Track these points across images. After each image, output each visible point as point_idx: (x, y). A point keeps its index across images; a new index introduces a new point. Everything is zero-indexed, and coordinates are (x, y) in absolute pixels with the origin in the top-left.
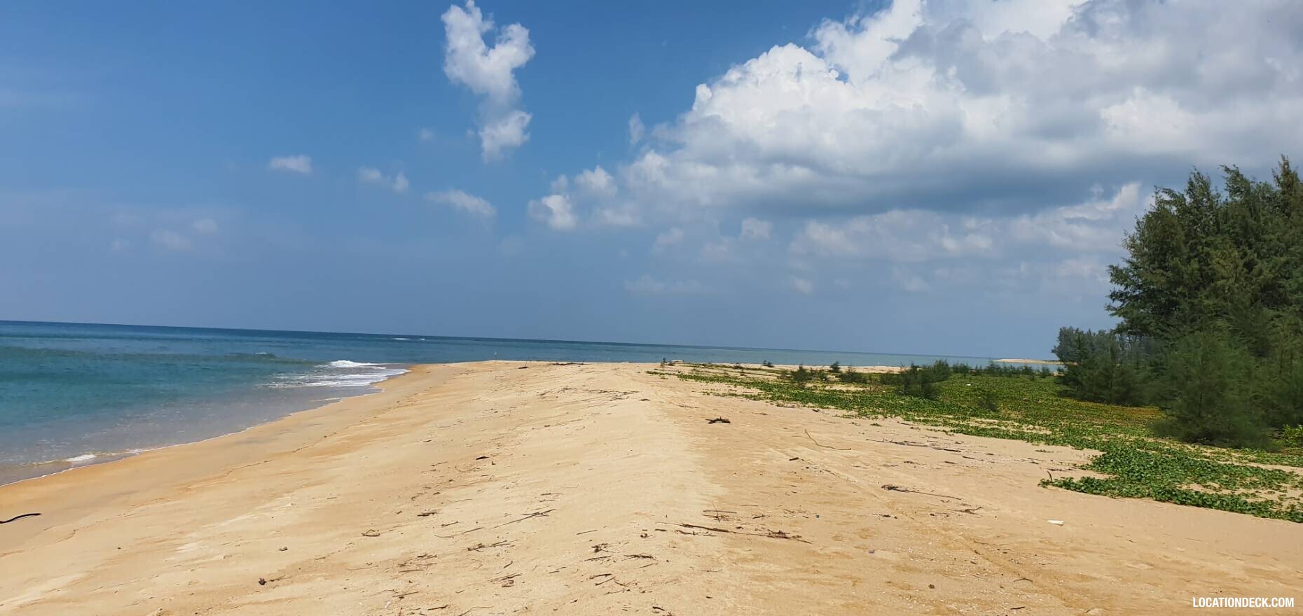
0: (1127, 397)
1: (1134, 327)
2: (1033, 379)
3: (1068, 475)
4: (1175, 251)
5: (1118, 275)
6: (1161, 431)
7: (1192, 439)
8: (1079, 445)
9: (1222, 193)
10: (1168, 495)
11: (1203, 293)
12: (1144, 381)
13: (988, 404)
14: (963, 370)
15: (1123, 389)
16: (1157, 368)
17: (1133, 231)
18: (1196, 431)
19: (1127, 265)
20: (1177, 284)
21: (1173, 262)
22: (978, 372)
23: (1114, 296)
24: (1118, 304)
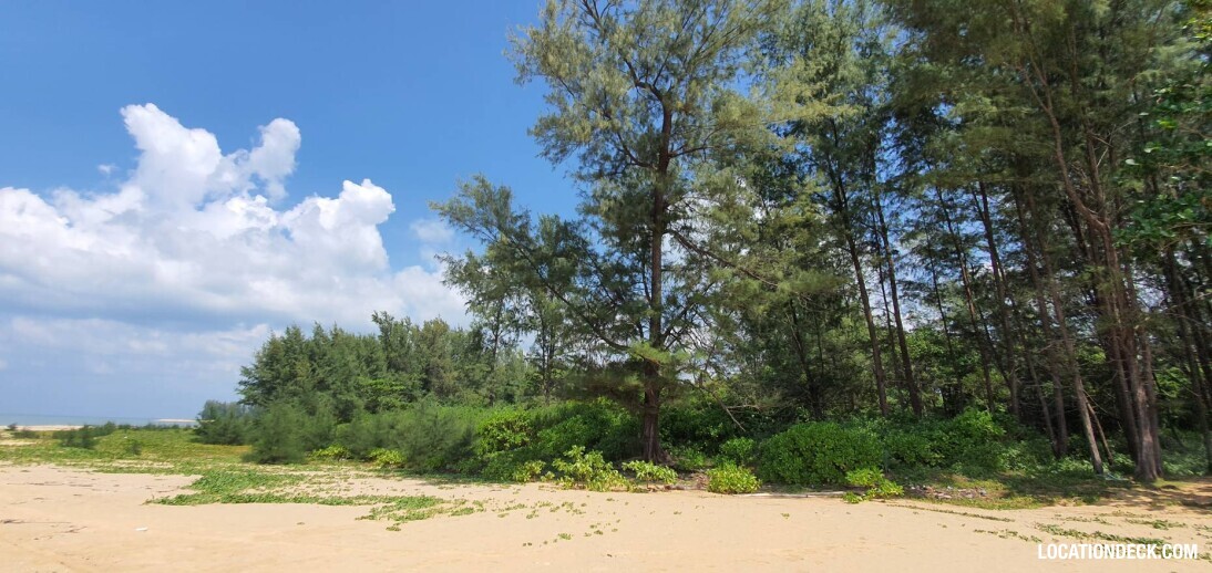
0: (235, 440)
1: (251, 400)
2: (177, 432)
3: (165, 495)
4: (278, 361)
5: (246, 372)
6: (247, 459)
7: (263, 462)
8: (189, 473)
9: (308, 335)
10: (230, 499)
11: (289, 384)
12: (248, 431)
13: (134, 450)
14: (125, 428)
15: (233, 436)
16: (257, 423)
17: (260, 349)
18: (266, 457)
19: (252, 367)
20: (277, 378)
21: (277, 367)
22: (137, 429)
23: (241, 383)
24: (242, 387)
